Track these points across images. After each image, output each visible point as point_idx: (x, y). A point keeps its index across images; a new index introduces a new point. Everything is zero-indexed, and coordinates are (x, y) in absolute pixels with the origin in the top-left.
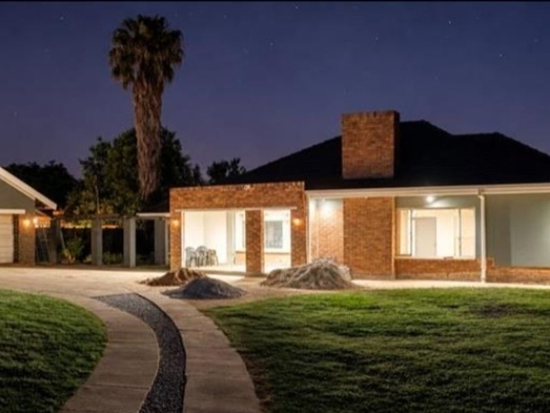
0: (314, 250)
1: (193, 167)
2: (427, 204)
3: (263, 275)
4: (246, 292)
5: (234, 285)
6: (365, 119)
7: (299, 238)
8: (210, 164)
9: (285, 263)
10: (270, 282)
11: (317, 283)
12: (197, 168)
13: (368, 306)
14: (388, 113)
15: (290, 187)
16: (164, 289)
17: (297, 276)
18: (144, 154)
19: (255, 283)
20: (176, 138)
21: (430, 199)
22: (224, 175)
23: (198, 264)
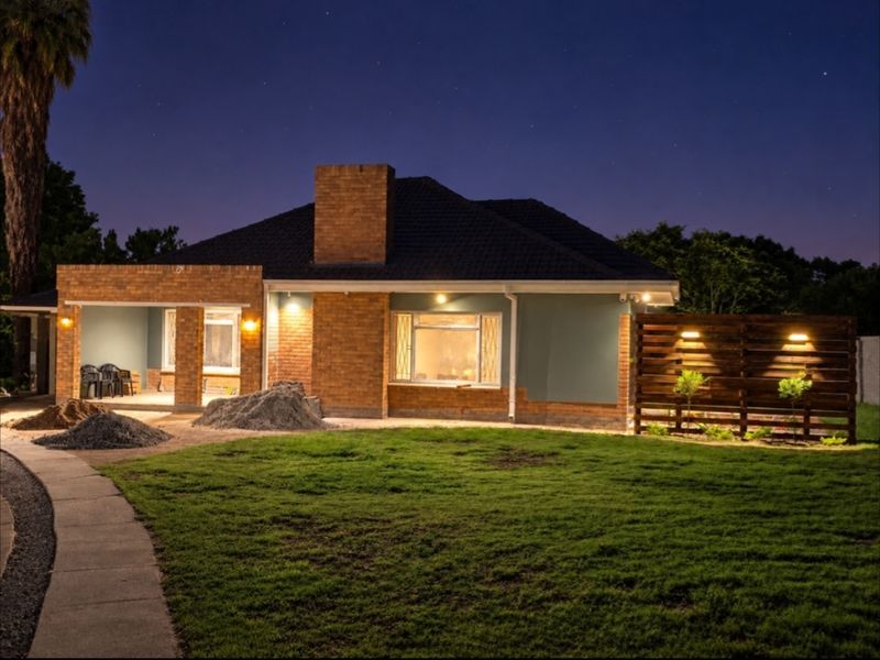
0: (272, 370)
1: (104, 234)
2: (437, 305)
3: (199, 410)
4: (171, 437)
5: (155, 426)
6: (348, 175)
7: (253, 352)
8: (133, 233)
9: (231, 391)
10: (207, 421)
11: (273, 421)
12: (113, 235)
13: (339, 452)
14: (380, 167)
15: (242, 272)
16: (39, 434)
17: (246, 410)
18: (17, 204)
19: (185, 422)
20: (75, 182)
21: (441, 299)
22: (153, 251)
23: (100, 394)
